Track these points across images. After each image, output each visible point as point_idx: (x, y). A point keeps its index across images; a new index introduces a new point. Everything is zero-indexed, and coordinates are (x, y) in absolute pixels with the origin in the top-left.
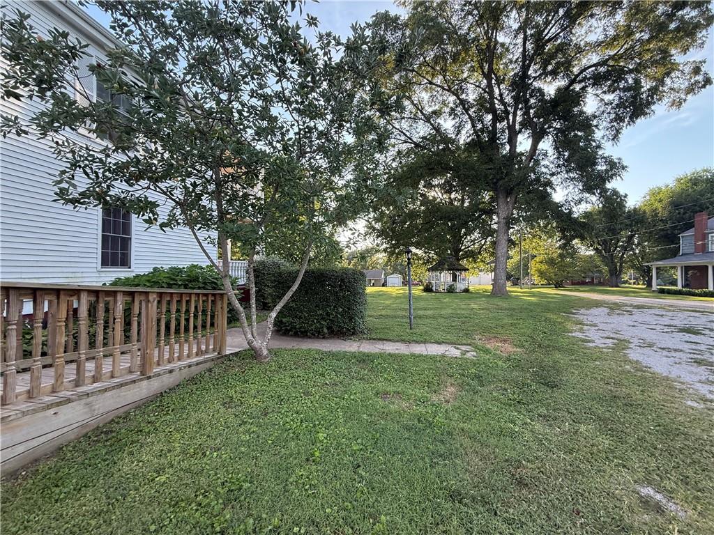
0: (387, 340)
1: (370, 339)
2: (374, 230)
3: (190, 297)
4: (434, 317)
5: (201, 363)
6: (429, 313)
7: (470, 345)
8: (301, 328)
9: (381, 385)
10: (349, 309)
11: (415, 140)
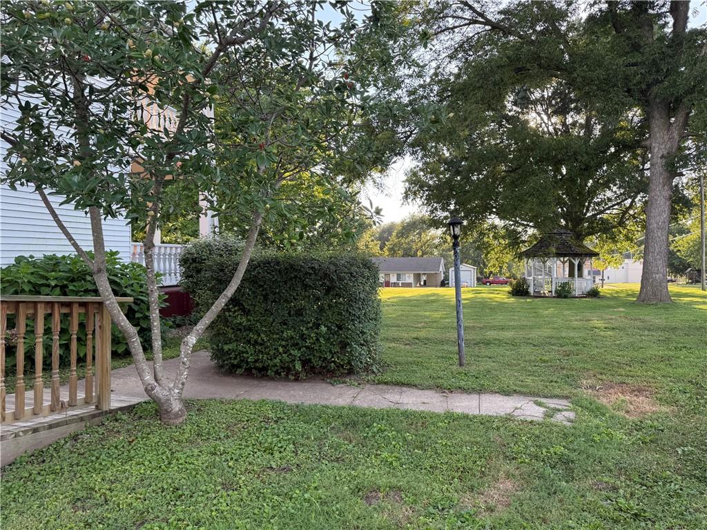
0: (409, 385)
1: (379, 384)
2: (421, 187)
3: (36, 309)
4: (513, 344)
5: (57, 425)
6: (509, 334)
7: (566, 397)
8: (256, 361)
9: (372, 473)
10: (340, 328)
11: (490, 17)
